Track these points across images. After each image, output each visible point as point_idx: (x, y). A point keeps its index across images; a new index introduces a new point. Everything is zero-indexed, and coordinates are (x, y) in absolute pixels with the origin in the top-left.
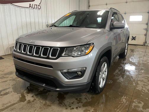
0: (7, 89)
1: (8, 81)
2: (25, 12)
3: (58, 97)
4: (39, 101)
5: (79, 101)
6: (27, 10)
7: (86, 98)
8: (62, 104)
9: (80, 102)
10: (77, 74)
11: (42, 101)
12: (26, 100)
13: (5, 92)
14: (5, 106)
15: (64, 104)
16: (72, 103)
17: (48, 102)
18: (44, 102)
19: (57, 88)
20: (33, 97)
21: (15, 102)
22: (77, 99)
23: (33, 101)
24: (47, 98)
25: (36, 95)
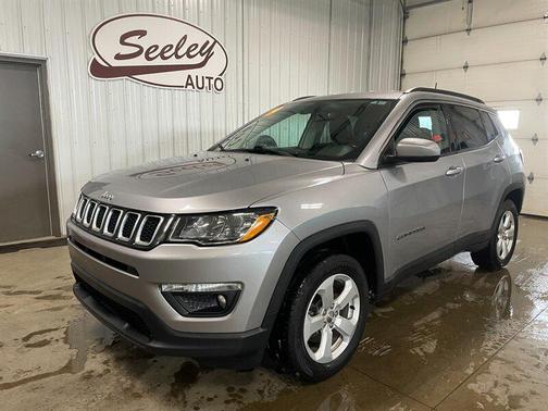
0: (50, 330)
1: (66, 309)
2: (173, 99)
3: (177, 375)
4: (115, 378)
5: (236, 395)
6: (179, 94)
7: (261, 392)
8: (176, 396)
9: (234, 400)
10: (218, 301)
11: (123, 380)
12: (83, 368)
13: (40, 338)
14: (22, 377)
15: (184, 397)
16: (210, 399)
17: (139, 386)
18: (129, 382)
19: (150, 340)
20: (105, 363)
21: (52, 370)
22: (230, 389)
23: (101, 375)
24: (143, 373)
25: (118, 359)
